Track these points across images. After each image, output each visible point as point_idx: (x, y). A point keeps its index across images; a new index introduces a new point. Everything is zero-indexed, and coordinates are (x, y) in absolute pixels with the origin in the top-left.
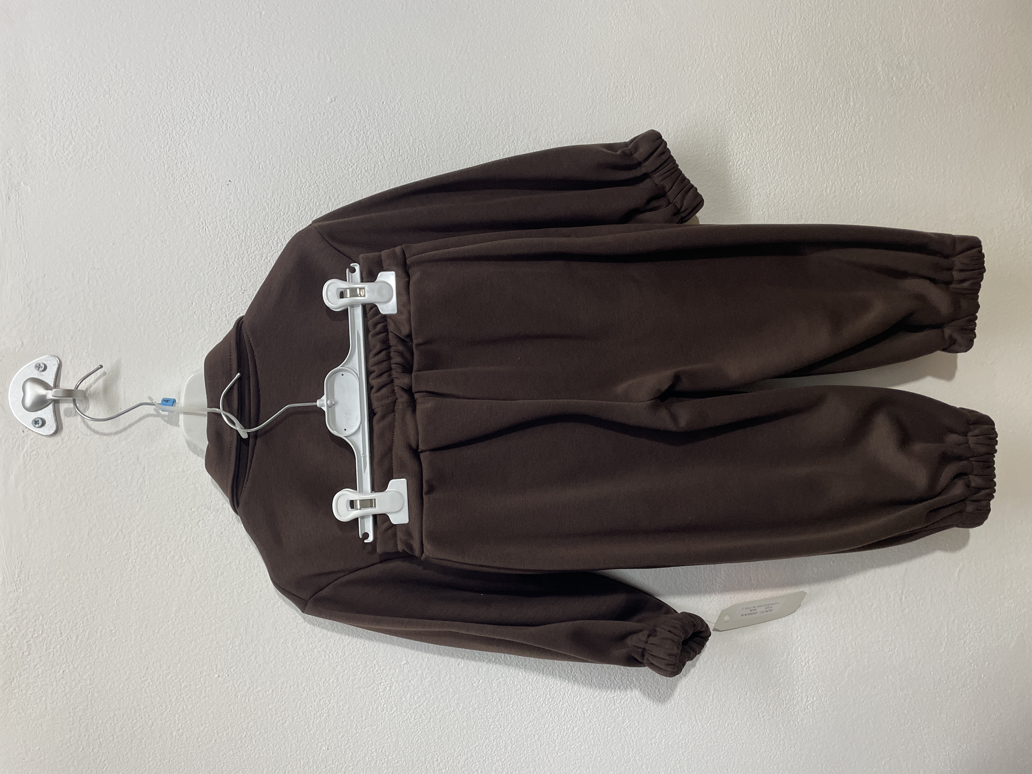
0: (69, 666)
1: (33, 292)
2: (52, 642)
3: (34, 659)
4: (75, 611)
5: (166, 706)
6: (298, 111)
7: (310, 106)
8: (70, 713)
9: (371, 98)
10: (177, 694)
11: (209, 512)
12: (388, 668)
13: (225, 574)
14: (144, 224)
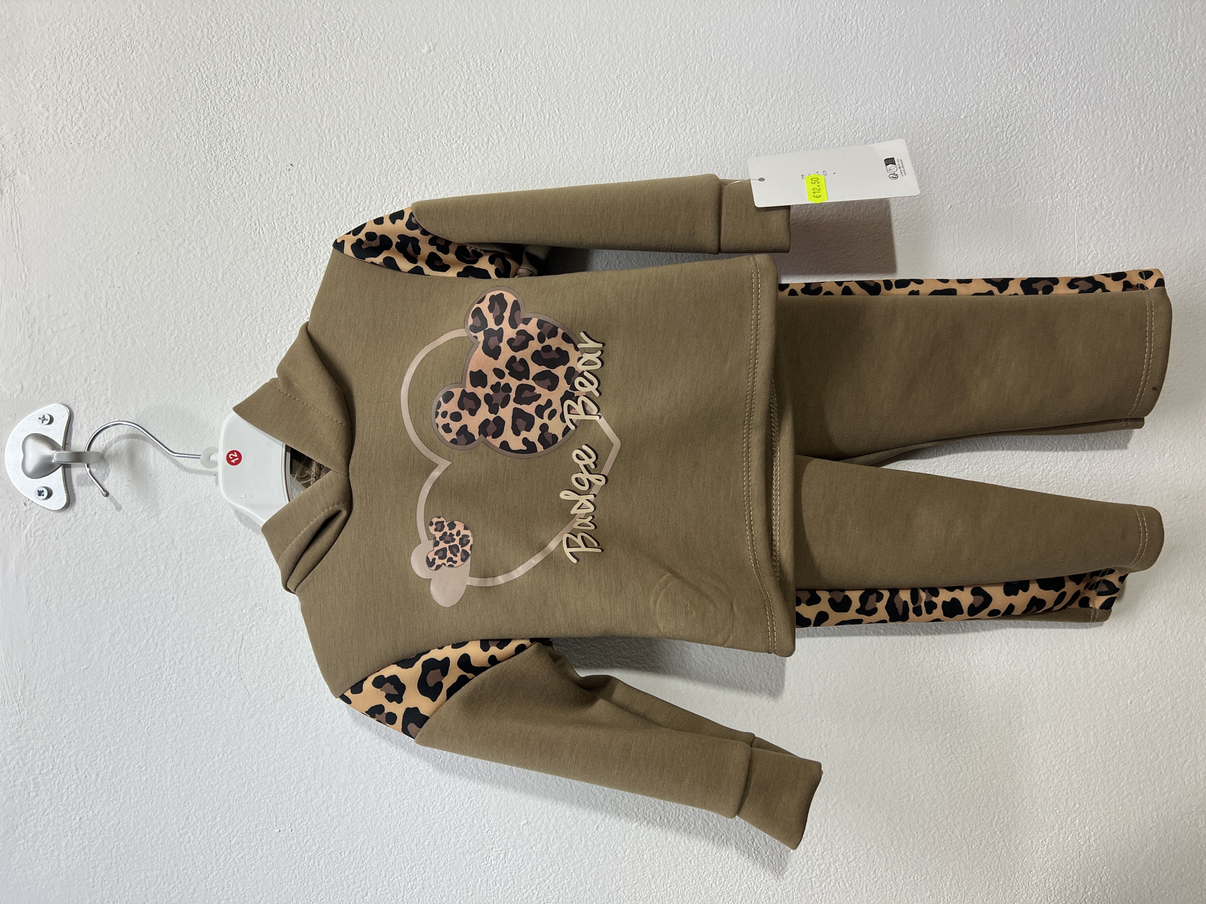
0: (88, 812)
1: (34, 319)
2: (66, 780)
3: (43, 801)
4: (94, 741)
5: (213, 867)
6: (384, 65)
7: (401, 58)
8: (90, 873)
9: (484, 45)
10: (226, 852)
11: (266, 615)
12: (502, 829)
13: (286, 698)
14: (178, 226)
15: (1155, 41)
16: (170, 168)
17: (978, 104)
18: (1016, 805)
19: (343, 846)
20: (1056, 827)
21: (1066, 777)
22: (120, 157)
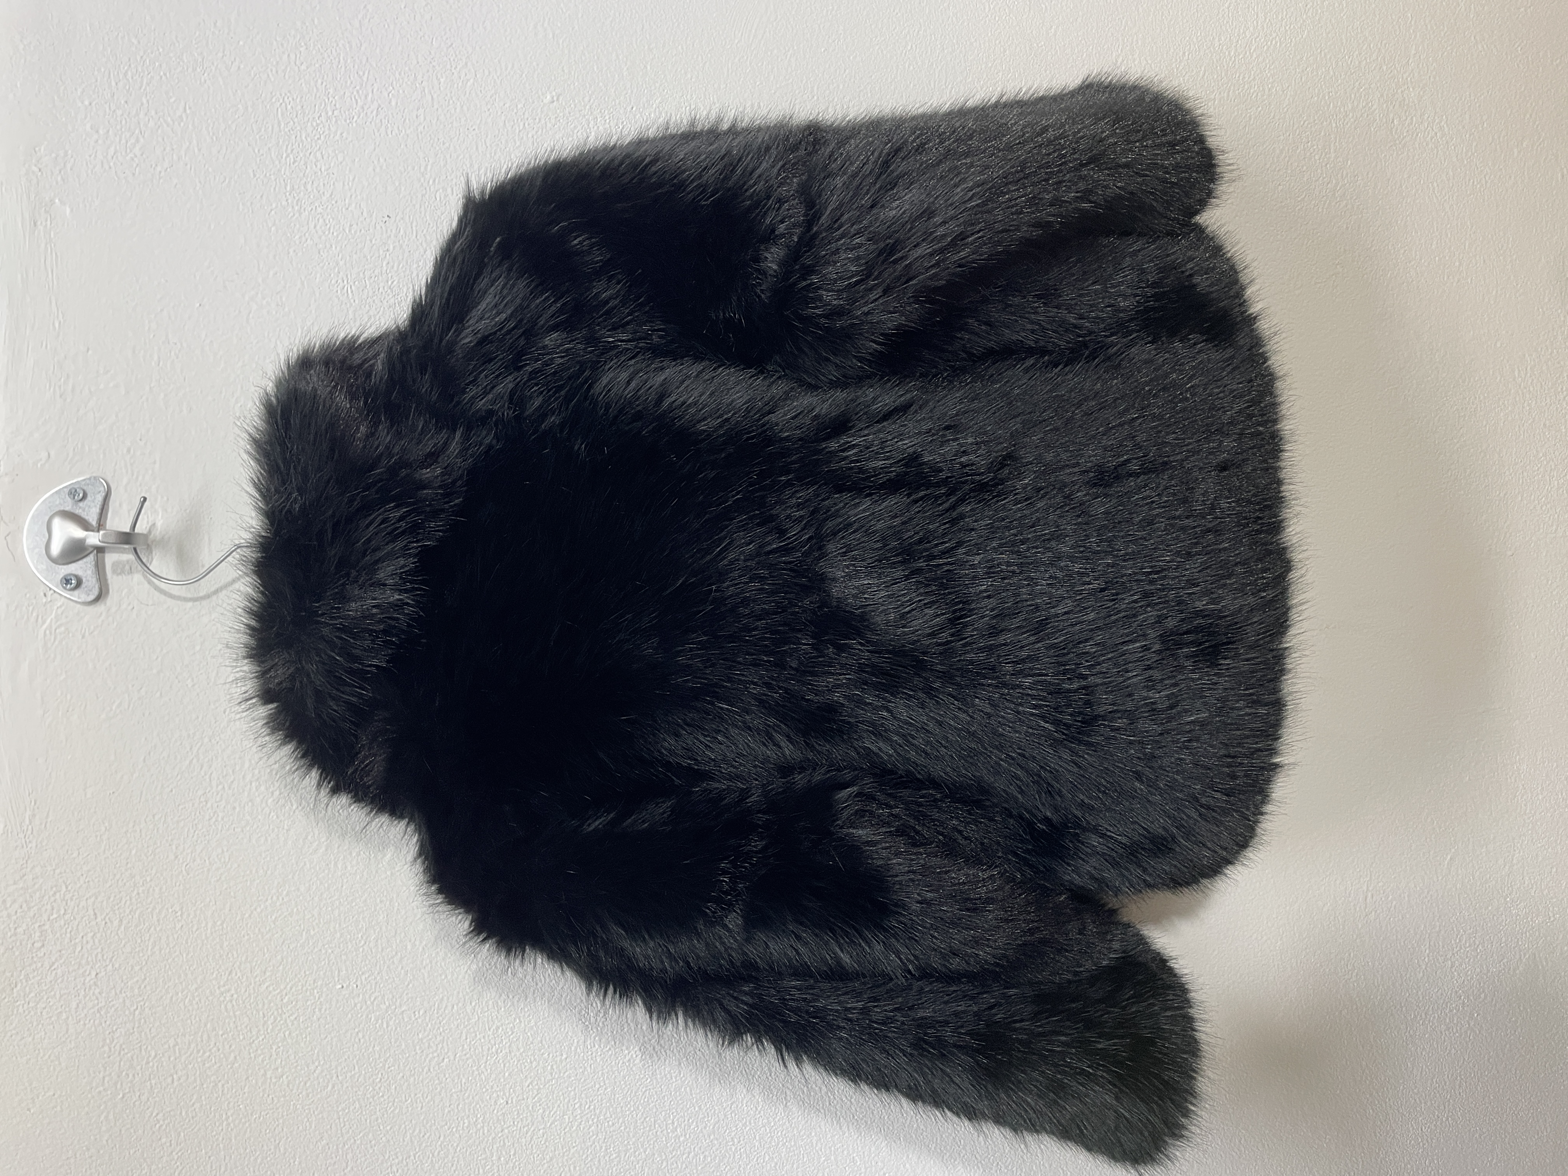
0: (107, 966)
2: (80, 927)
3: (51, 953)
4: (118, 880)
7: (519, 106)
9: (614, 100)
14: (250, 277)
16: (244, 210)
19: (418, 1003)
22: (184, 193)
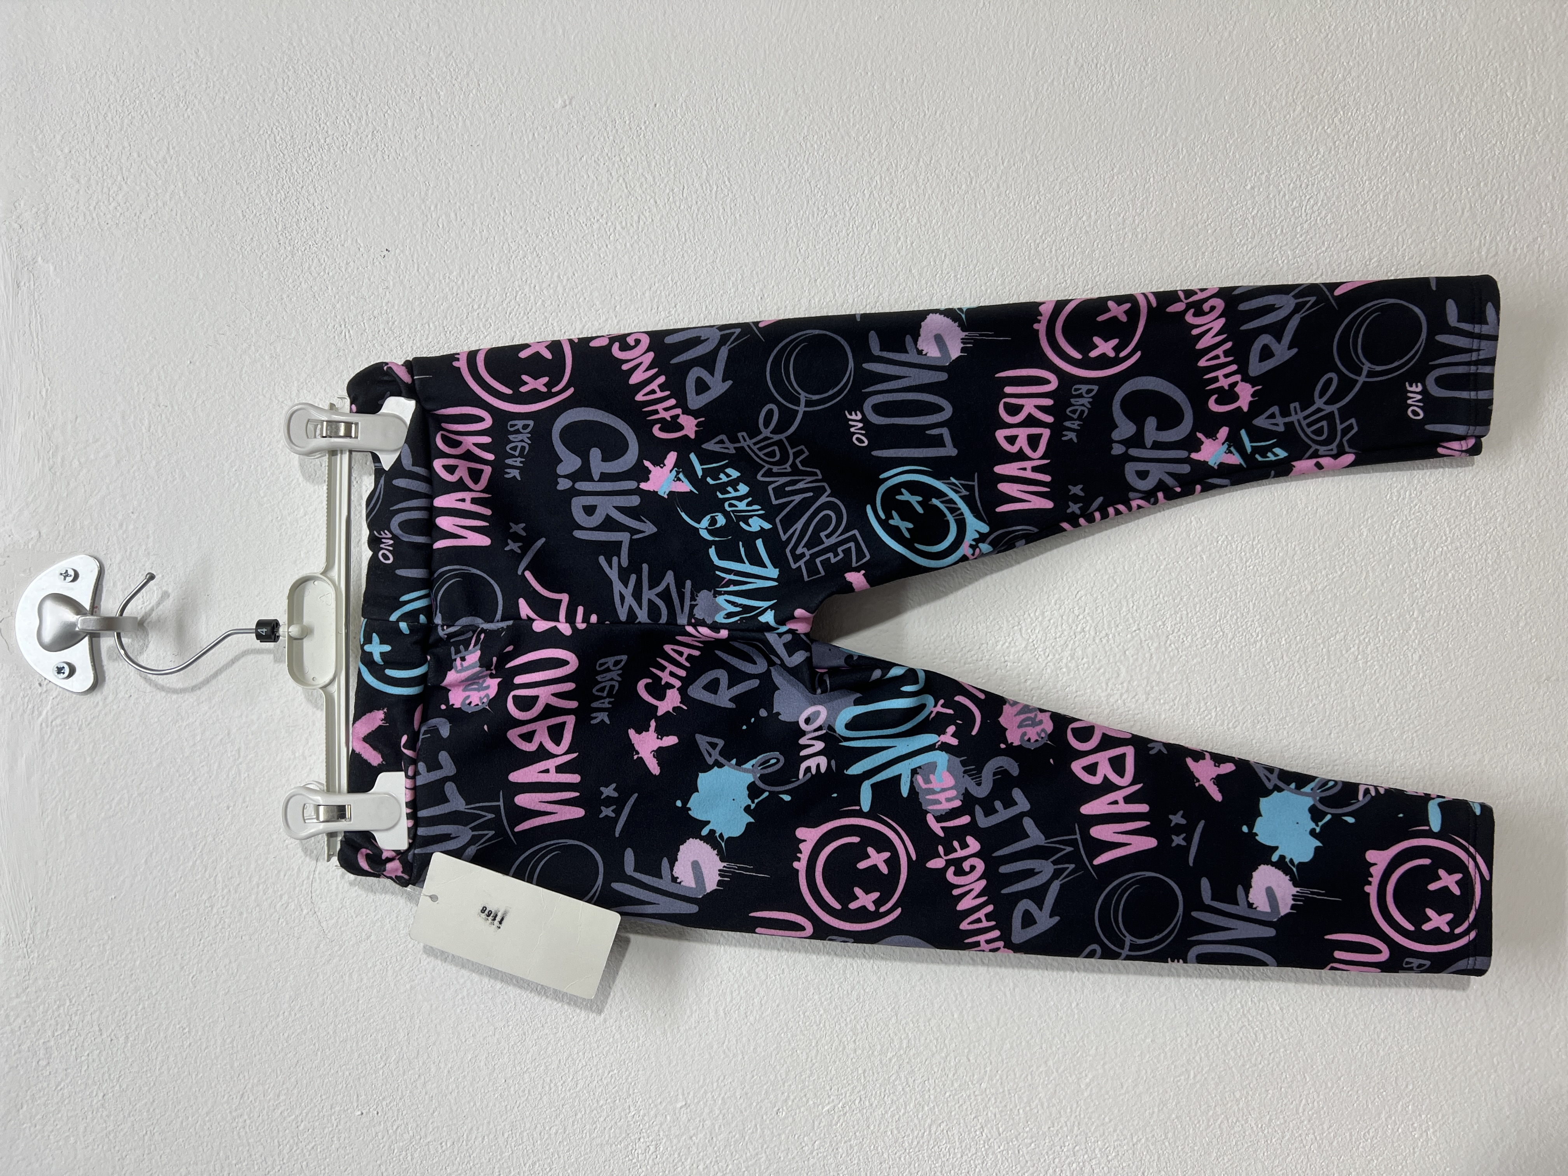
1: (57, 447)
2: (86, 1044)
3: (56, 1073)
4: (123, 994)
5: (275, 1160)
6: (506, 124)
8: (114, 1167)
10: (291, 1141)
12: (652, 1113)
13: (373, 938)
14: (242, 328)
15: (1498, 90)
16: (233, 255)
17: (1269, 172)
18: (1329, 1085)
19: (445, 1134)
20: (1382, 1116)
21: (1396, 1049)
22: (170, 241)
